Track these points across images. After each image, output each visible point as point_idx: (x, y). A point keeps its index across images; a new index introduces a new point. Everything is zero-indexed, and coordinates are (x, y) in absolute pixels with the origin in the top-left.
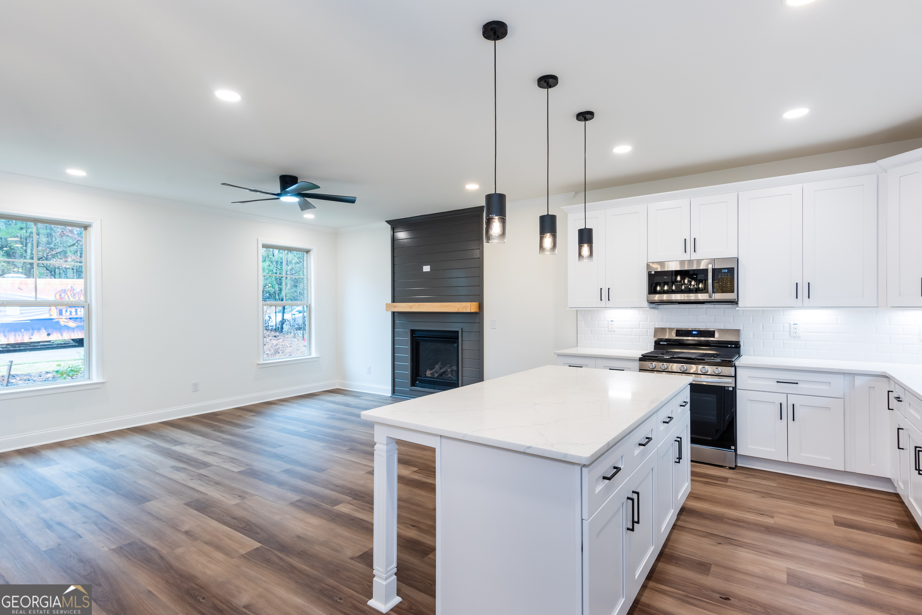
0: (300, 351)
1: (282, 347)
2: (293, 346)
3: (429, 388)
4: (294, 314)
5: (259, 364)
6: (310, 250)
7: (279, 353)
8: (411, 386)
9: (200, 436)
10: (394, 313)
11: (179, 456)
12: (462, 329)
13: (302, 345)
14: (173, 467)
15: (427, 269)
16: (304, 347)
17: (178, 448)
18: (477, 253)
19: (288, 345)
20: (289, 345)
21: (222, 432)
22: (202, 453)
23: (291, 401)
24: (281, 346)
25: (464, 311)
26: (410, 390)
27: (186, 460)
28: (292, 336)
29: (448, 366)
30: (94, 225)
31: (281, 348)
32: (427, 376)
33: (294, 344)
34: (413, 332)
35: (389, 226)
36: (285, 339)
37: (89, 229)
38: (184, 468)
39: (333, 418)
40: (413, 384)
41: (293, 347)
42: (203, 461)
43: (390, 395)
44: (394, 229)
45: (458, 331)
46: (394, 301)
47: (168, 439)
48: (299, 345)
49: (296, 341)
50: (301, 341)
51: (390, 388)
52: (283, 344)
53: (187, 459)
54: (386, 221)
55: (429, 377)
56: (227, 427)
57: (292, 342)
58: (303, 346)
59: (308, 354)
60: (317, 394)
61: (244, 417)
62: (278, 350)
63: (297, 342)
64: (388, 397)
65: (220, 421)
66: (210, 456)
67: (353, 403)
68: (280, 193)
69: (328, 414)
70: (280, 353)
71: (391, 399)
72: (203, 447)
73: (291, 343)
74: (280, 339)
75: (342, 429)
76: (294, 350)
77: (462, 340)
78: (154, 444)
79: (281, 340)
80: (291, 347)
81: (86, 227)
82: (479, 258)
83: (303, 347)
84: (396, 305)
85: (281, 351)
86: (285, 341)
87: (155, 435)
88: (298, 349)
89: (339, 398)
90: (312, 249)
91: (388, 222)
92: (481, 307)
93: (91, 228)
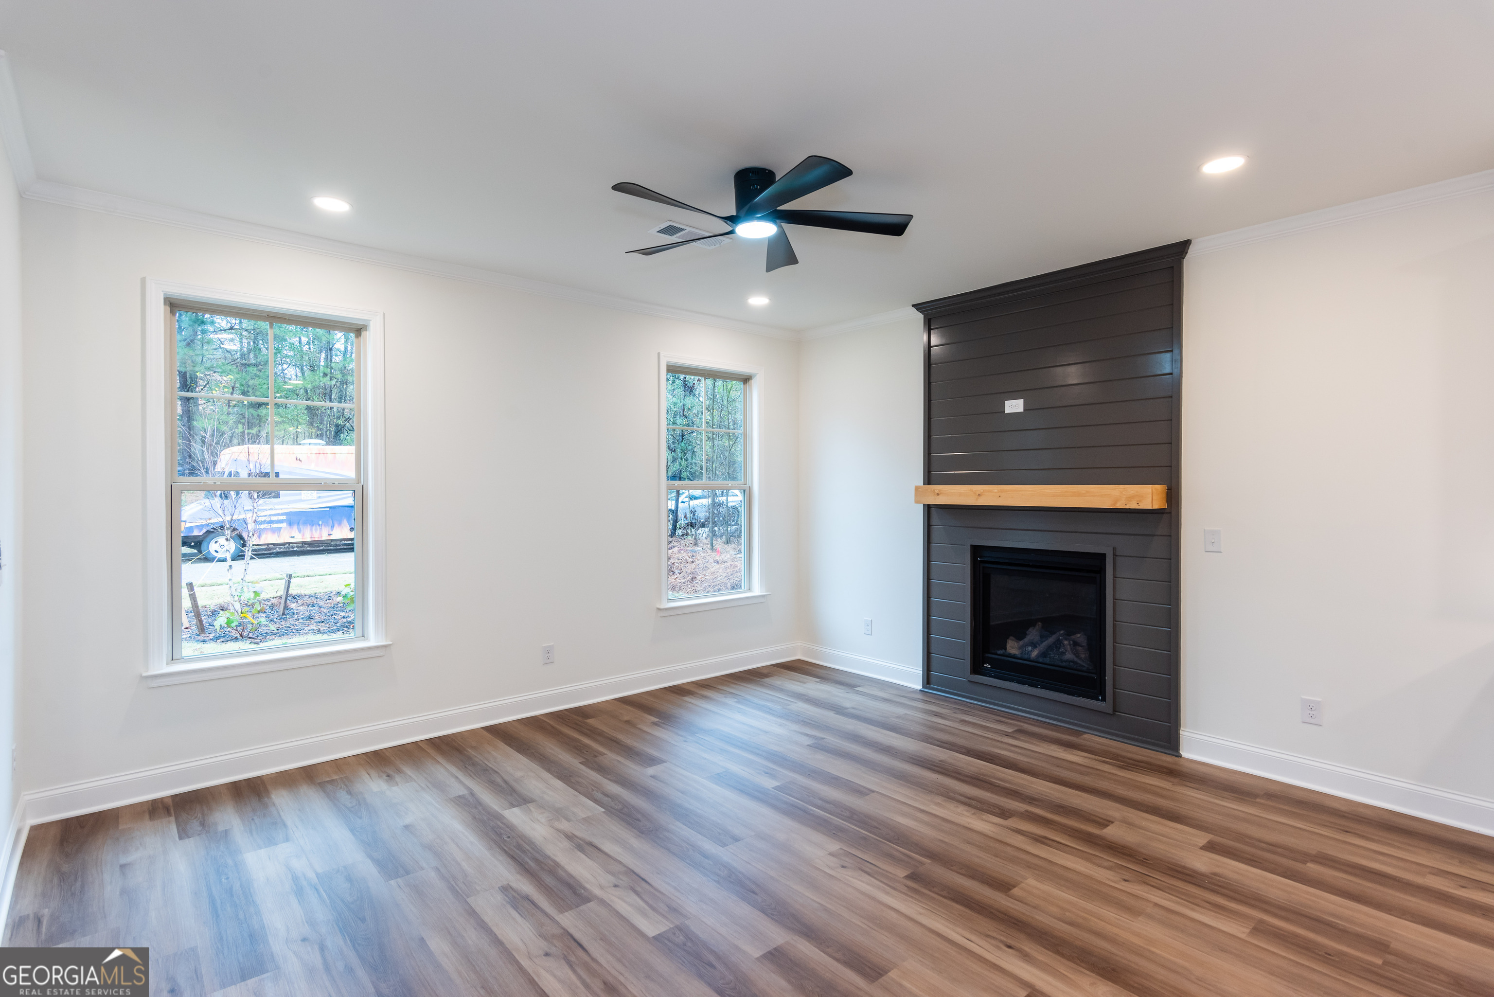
0: (709, 571)
1: (679, 561)
2: (696, 560)
3: (1018, 682)
4: (684, 501)
5: (659, 609)
6: (751, 376)
7: (674, 573)
8: (971, 674)
9: (560, 778)
10: (928, 508)
11: (519, 847)
12: (1114, 549)
13: (711, 561)
14: (506, 889)
15: (1014, 406)
16: (715, 564)
17: (515, 816)
18: (1164, 365)
19: (688, 559)
20: (690, 560)
21: (601, 769)
22: (566, 844)
23: (720, 687)
24: (676, 561)
25: (1133, 506)
26: (969, 681)
27: (532, 864)
28: (691, 542)
29: (1062, 632)
30: (372, 327)
31: (677, 565)
32: (1010, 654)
33: (699, 558)
34: (976, 551)
35: (920, 317)
36: (682, 548)
37: (364, 333)
38: (527, 898)
39: (819, 747)
40: (977, 668)
41: (697, 562)
42: (571, 876)
43: (919, 687)
44: (932, 321)
45: (1104, 555)
46: (929, 480)
47: (499, 780)
48: (707, 560)
49: (701, 552)
50: (709, 551)
51: (918, 671)
52: (680, 557)
53: (536, 860)
54: (913, 306)
55: (1014, 656)
56: (610, 757)
57: (694, 554)
58: (715, 562)
59: (747, 587)
60: (765, 671)
61: (639, 726)
62: (671, 567)
63: (703, 555)
64: (915, 691)
65: (594, 733)
66: (583, 856)
67: (847, 704)
68: (735, 215)
69: (807, 735)
70: (676, 573)
71: (920, 696)
72: (568, 820)
73: (693, 556)
74: (674, 547)
75: (861, 792)
76: (699, 569)
77: (1115, 577)
78: (472, 794)
79: (676, 550)
80: (693, 562)
81: (358, 330)
82: (1171, 374)
83: (713, 564)
84: (940, 491)
85: (677, 569)
86: (682, 552)
87: (474, 764)
88: (706, 567)
89: (812, 687)
90: (755, 375)
91: (918, 307)
92: (1173, 496)
93: (368, 332)
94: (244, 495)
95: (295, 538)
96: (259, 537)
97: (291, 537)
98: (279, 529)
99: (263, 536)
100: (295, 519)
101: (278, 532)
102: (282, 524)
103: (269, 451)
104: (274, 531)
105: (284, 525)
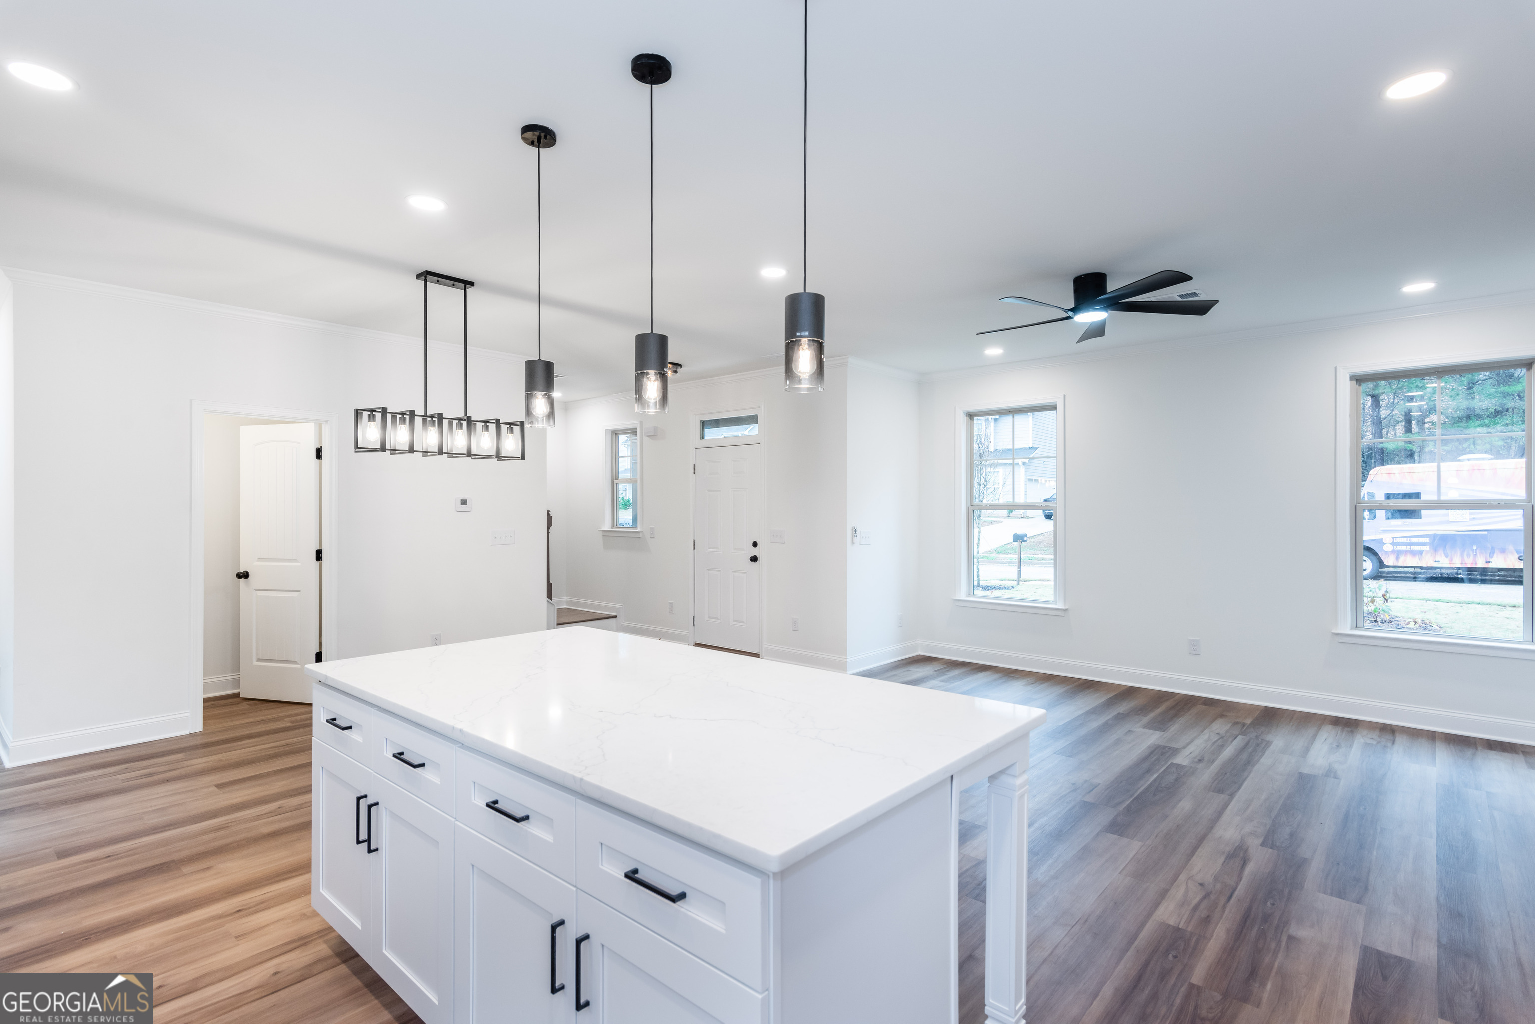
94: (1381, 513)
95: (1440, 562)
96: (1397, 559)
97: (1435, 561)
98: (1420, 553)
99: (1402, 558)
100: (1442, 542)
101: (1420, 556)
102: (1423, 547)
103: (1435, 469)
104: (1413, 554)
105: (1427, 548)
